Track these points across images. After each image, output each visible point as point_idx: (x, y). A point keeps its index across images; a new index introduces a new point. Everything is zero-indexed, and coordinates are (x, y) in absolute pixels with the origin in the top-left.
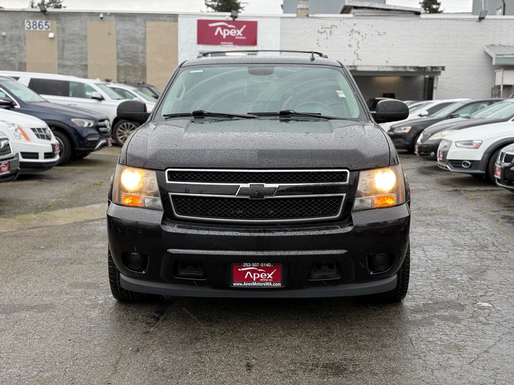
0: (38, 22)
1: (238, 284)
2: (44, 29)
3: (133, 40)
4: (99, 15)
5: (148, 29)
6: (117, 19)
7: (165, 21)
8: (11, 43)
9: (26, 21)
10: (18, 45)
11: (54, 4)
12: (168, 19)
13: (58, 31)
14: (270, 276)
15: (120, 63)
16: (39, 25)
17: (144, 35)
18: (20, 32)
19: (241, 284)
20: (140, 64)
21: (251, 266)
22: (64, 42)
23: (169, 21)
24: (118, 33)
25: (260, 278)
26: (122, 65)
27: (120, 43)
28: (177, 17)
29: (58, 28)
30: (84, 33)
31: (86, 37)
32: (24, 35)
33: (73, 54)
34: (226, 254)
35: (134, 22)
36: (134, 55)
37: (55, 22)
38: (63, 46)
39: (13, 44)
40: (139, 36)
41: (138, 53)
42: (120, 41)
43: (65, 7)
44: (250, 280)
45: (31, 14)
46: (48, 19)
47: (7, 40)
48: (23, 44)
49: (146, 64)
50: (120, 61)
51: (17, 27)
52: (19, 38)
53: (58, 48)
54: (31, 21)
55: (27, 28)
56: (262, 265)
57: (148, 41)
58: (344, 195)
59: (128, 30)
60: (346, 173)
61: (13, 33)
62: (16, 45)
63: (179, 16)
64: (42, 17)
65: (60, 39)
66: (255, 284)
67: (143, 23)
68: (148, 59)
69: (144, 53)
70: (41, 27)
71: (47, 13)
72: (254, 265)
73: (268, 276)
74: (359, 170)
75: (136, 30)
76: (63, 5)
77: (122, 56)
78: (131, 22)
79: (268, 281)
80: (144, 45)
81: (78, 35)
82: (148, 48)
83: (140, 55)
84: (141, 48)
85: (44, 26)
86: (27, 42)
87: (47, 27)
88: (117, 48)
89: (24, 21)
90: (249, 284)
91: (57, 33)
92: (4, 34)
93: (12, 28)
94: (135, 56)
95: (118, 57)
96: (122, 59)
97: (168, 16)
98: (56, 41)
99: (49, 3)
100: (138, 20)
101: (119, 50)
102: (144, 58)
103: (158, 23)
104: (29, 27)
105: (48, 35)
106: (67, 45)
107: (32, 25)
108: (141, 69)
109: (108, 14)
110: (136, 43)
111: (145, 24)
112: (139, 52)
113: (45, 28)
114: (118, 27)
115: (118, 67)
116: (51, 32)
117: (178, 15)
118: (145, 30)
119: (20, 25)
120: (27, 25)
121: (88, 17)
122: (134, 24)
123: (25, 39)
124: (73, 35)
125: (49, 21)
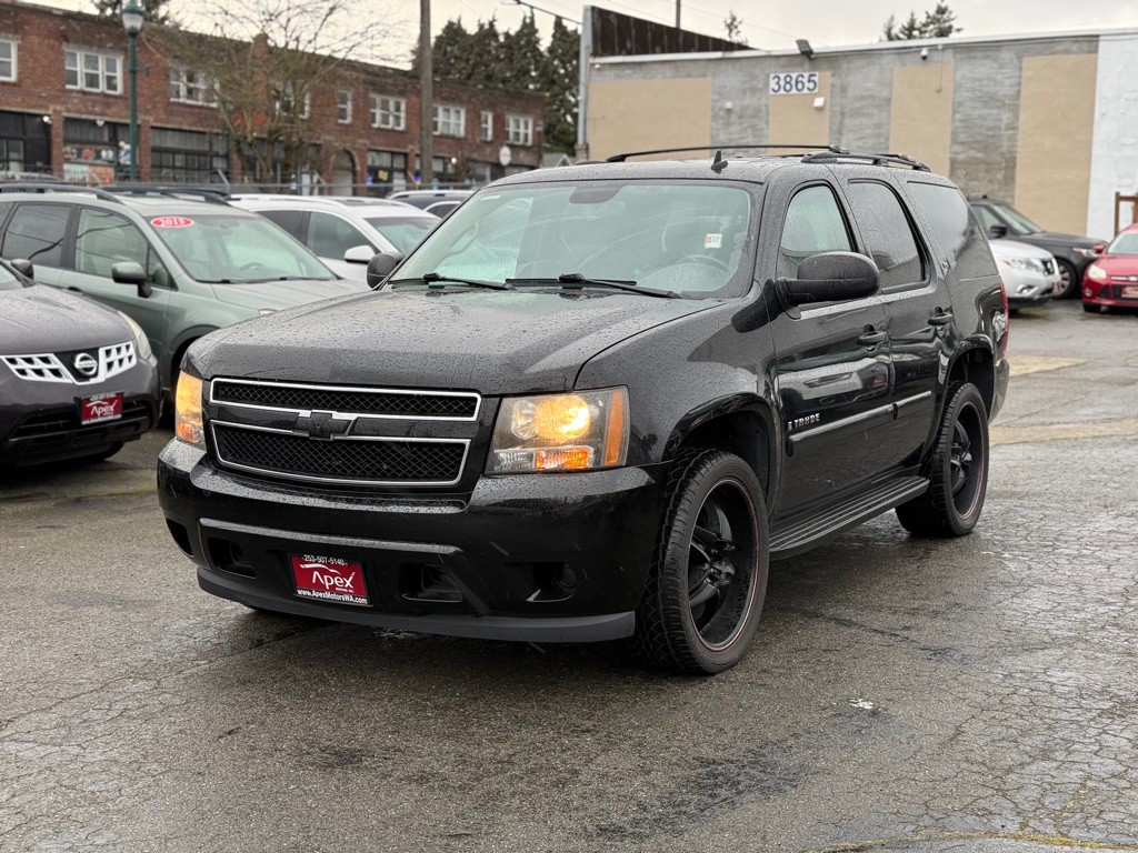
0: (794, 75)
1: (304, 593)
2: (805, 91)
3: (990, 100)
4: (920, 51)
5: (1026, 74)
6: (958, 56)
7: (1067, 52)
8: (741, 124)
9: (772, 75)
10: (754, 127)
11: (937, 25)
12: (1075, 47)
13: (832, 92)
14: (348, 583)
15: (956, 153)
16: (797, 83)
17: (1016, 88)
18: (760, 99)
19: (309, 594)
20: (1002, 154)
21: (316, 562)
22: (843, 114)
23: (1076, 53)
24: (957, 88)
25: (335, 585)
26: (961, 157)
27: (961, 109)
28: (1098, 41)
29: (833, 86)
30: (885, 93)
31: (888, 101)
32: (766, 106)
33: (860, 139)
34: (268, 534)
35: (996, 60)
36: (991, 133)
37: (829, 73)
38: (840, 123)
39: (745, 125)
40: (1005, 90)
41: (1000, 129)
42: (960, 104)
43: (958, 30)
44: (320, 587)
45: (782, 61)
46: (815, 70)
47: (734, 117)
48: (763, 124)
49: (1016, 152)
50: (958, 148)
51: (754, 90)
52: (757, 113)
53: (830, 128)
54: (782, 76)
55: (773, 90)
56: (332, 561)
57: (1023, 101)
58: (467, 442)
59: (980, 80)
60: (475, 400)
61: (746, 102)
62: (749, 127)
63: (1101, 38)
64: (802, 65)
65: (837, 109)
66: (328, 595)
67: (1015, 61)
68: (1021, 141)
69: (1013, 129)
70: (800, 86)
71: (813, 56)
72: (320, 559)
73: (345, 583)
74: (502, 396)
75: (999, 77)
76: (955, 25)
77: (962, 137)
78: (987, 62)
79: (348, 593)
80: (1015, 109)
81: (873, 97)
82: (1023, 116)
83: (1003, 132)
84: (1006, 116)
85: (807, 85)
86: (771, 119)
87: (811, 85)
88: (953, 120)
89: (768, 76)
90: (321, 594)
91: (831, 97)
92: (729, 105)
93: (744, 92)
94: (992, 136)
95: (954, 141)
96: (962, 143)
97: (1074, 42)
98: (827, 113)
99: (925, 25)
100: (1006, 55)
101: (958, 124)
102: (1012, 138)
103: (1051, 57)
104: (776, 88)
105: (813, 101)
106: (849, 122)
107: (782, 83)
108: (1003, 165)
109: (940, 47)
110: (996, 107)
111: (1021, 62)
112: (1003, 126)
113: (809, 89)
114: (959, 74)
115: (953, 163)
116: (818, 95)
117: (1098, 36)
118: (1020, 77)
119: (760, 86)
120: (773, 84)
121: (896, 57)
122: (996, 65)
123: (768, 114)
124: (862, 98)
125: (817, 73)
